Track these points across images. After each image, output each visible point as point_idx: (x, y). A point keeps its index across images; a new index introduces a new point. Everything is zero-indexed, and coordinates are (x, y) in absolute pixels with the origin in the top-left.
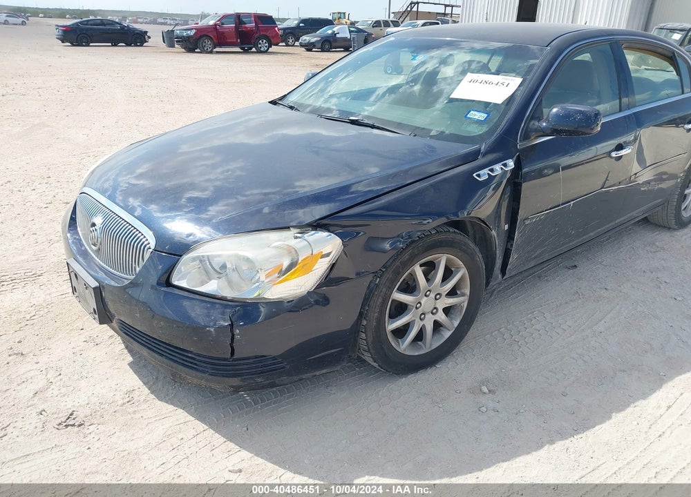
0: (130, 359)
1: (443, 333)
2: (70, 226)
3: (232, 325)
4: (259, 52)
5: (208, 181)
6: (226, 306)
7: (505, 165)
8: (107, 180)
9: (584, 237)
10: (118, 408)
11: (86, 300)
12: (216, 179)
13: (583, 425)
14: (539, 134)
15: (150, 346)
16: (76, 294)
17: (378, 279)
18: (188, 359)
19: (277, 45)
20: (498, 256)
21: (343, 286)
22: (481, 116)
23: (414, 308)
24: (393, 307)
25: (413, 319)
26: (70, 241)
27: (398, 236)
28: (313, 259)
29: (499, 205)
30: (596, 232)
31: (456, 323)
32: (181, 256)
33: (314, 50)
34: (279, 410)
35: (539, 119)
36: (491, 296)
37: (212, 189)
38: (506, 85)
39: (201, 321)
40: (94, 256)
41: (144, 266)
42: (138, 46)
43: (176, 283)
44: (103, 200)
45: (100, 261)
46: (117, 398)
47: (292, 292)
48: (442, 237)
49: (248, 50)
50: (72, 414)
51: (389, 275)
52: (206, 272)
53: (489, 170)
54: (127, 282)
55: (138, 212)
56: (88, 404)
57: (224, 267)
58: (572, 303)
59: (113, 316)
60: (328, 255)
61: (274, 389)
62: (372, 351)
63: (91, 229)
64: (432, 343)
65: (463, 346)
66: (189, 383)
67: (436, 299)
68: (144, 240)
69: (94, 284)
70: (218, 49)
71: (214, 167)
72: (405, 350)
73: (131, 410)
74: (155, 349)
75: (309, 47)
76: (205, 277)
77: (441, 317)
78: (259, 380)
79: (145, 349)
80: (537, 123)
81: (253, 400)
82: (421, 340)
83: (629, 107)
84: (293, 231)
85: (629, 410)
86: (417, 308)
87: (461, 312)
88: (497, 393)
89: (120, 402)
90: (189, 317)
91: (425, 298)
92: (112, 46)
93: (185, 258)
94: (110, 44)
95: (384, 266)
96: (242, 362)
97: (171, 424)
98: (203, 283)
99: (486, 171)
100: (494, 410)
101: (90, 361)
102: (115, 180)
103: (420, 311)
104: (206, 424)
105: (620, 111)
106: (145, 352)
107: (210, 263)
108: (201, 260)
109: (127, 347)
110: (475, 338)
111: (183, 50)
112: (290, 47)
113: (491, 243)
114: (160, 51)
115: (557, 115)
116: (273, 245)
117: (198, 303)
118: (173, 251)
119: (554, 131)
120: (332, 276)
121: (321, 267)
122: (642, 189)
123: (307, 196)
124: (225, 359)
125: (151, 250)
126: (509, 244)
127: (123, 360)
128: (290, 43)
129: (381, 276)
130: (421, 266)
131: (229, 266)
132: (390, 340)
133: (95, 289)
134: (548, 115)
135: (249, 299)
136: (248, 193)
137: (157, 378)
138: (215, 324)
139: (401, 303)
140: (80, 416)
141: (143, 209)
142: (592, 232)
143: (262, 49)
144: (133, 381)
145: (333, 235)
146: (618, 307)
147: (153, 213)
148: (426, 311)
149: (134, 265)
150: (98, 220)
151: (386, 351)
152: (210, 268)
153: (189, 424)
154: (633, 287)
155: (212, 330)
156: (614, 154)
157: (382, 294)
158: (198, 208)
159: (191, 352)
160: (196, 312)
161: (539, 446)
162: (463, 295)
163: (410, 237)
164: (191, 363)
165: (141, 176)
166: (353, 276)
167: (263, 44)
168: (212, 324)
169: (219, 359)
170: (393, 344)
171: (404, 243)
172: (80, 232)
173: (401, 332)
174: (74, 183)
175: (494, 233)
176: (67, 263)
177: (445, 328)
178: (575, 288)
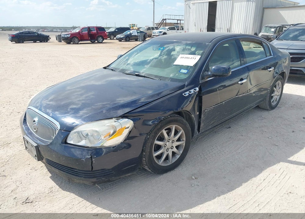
0: (51, 175)
1: (176, 156)
2: (24, 122)
3: (91, 157)
4: (99, 42)
5: (80, 100)
6: (89, 150)
7: (195, 90)
8: (38, 103)
9: (231, 116)
10: (47, 194)
11: (32, 152)
12: (83, 100)
13: (231, 188)
14: (208, 77)
15: (59, 168)
16: (27, 150)
17: (148, 136)
18: (75, 172)
19: (106, 39)
20: (196, 124)
21: (135, 140)
22: (185, 71)
23: (164, 147)
24: (155, 147)
25: (164, 151)
26: (24, 128)
27: (155, 119)
28: (122, 130)
29: (194, 105)
30: (236, 113)
31: (181, 152)
32: (70, 131)
33: (122, 41)
34: (112, 191)
35: (208, 71)
36: (196, 141)
37: (81, 104)
38: (194, 58)
39: (79, 156)
40: (35, 134)
41: (56, 137)
42: (46, 42)
43: (69, 142)
44: (37, 111)
45: (37, 136)
46: (46, 191)
47: (115, 143)
48: (173, 118)
49: (94, 42)
50: (28, 198)
51: (153, 134)
52: (81, 137)
53: (189, 92)
54: (49, 143)
55: (51, 115)
56: (34, 194)
57: (87, 135)
58: (228, 142)
59: (43, 157)
60: (128, 128)
61: (110, 183)
62: (148, 165)
63: (33, 123)
64: (172, 161)
65: (185, 161)
66: (75, 182)
67: (172, 143)
68: (56, 126)
69: (35, 145)
70: (80, 42)
71: (82, 95)
72: (161, 164)
73: (52, 195)
74: (61, 169)
75: (120, 40)
76: (80, 139)
77: (175, 150)
78: (103, 179)
79: (57, 169)
80: (207, 73)
81: (102, 188)
82: (168, 160)
83: (244, 64)
84: (114, 119)
85: (249, 182)
86: (165, 147)
87: (183, 147)
88: (198, 179)
89: (47, 192)
90: (74, 156)
91: (168, 143)
92: (34, 42)
93: (72, 132)
94: (33, 42)
95: (150, 131)
96: (96, 172)
97: (69, 199)
98: (79, 142)
99: (188, 92)
100: (197, 185)
101: (34, 177)
102: (41, 102)
103: (166, 148)
104: (83, 198)
105: (241, 66)
106: (57, 171)
107: (82, 134)
108: (78, 132)
109: (49, 170)
110: (190, 158)
111: (66, 43)
112: (112, 40)
113: (192, 120)
114: (55, 44)
115: (214, 69)
116: (107, 125)
117: (77, 149)
118: (67, 130)
119: (213, 76)
120: (130, 136)
121: (126, 132)
122: (253, 95)
123: (119, 105)
124: (89, 171)
125: (58, 130)
126: (200, 120)
127: (47, 175)
128: (112, 38)
129: (150, 134)
130: (165, 130)
131: (89, 134)
132: (155, 160)
133: (36, 147)
134: (211, 69)
135: (98, 147)
136: (96, 105)
137: (62, 182)
138: (85, 158)
139: (159, 145)
140: (31, 198)
141: (53, 114)
142: (234, 113)
143: (100, 41)
144: (52, 184)
145: (130, 120)
146: (246, 143)
147: (57, 115)
148: (168, 148)
149: (52, 136)
150: (36, 119)
151: (154, 165)
152: (81, 136)
153: (76, 199)
154: (253, 134)
155: (84, 159)
156: (240, 82)
157: (150, 142)
158: (75, 112)
159: (76, 169)
160: (77, 153)
161: (214, 198)
162: (183, 140)
163: (160, 119)
164: (76, 173)
165: (51, 101)
166: (139, 135)
167: (100, 39)
168: (84, 157)
169: (87, 171)
170: (156, 162)
171: (157, 121)
172: (28, 125)
173: (159, 157)
174: (21, 104)
175: (193, 116)
176: (24, 137)
177: (177, 154)
178: (230, 136)
